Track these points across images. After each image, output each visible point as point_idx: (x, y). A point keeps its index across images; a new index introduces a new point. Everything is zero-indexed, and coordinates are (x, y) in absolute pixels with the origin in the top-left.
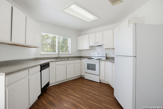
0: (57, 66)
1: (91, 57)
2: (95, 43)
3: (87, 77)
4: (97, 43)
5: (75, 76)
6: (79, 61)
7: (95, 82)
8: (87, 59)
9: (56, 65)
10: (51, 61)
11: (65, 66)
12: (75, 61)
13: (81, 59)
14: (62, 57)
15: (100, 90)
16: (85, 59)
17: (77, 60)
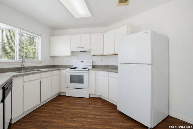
0: (25, 84)
1: (72, 66)
2: (79, 48)
3: (70, 93)
4: (82, 47)
5: (53, 95)
6: (56, 72)
7: (83, 98)
8: (69, 69)
9: (24, 82)
10: (14, 76)
11: (39, 81)
12: (53, 72)
13: (60, 69)
14: (28, 67)
15: (96, 107)
16: (66, 69)
17: (55, 70)
